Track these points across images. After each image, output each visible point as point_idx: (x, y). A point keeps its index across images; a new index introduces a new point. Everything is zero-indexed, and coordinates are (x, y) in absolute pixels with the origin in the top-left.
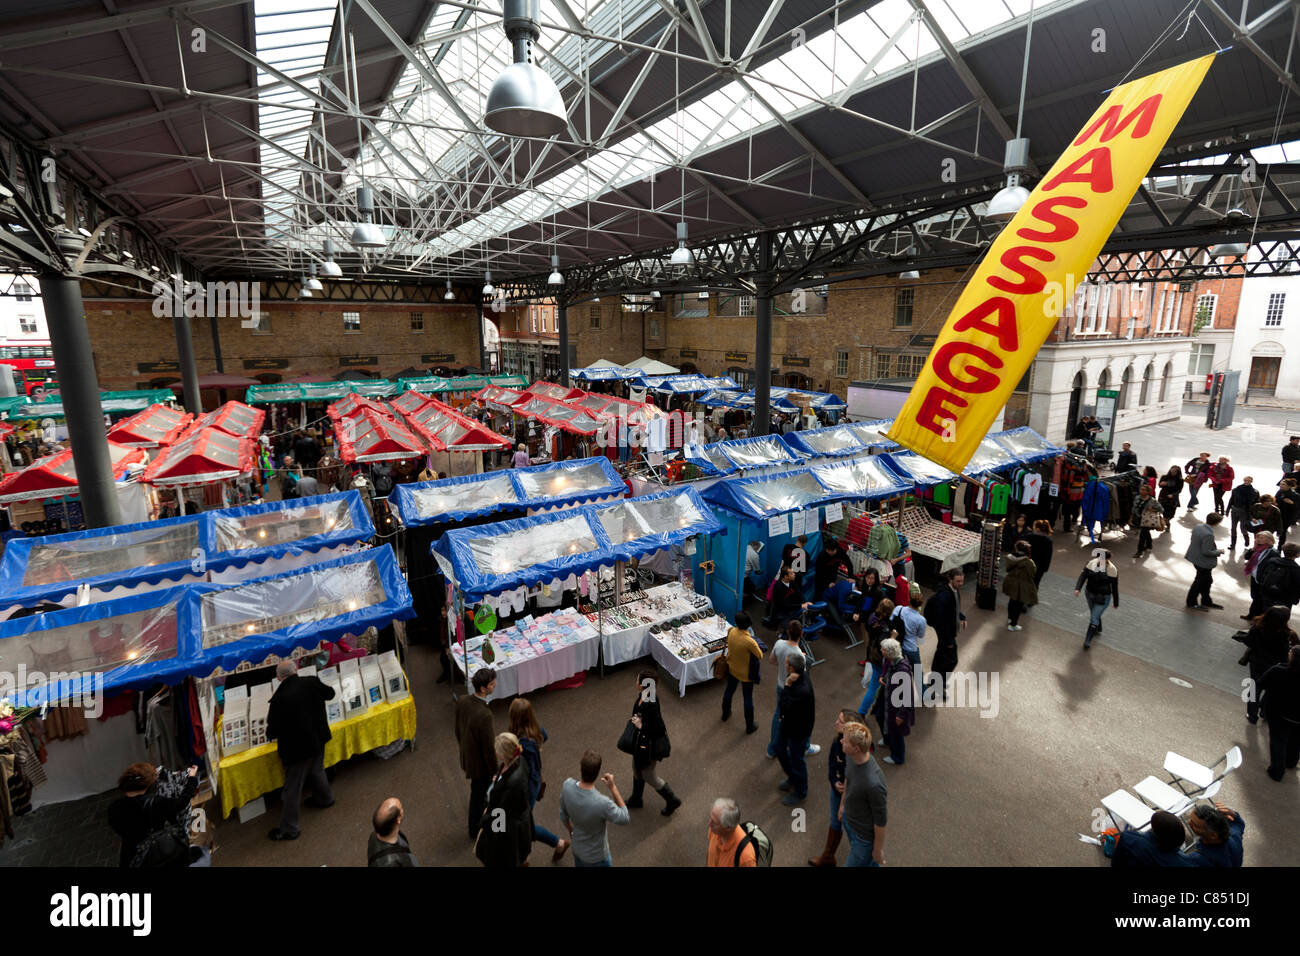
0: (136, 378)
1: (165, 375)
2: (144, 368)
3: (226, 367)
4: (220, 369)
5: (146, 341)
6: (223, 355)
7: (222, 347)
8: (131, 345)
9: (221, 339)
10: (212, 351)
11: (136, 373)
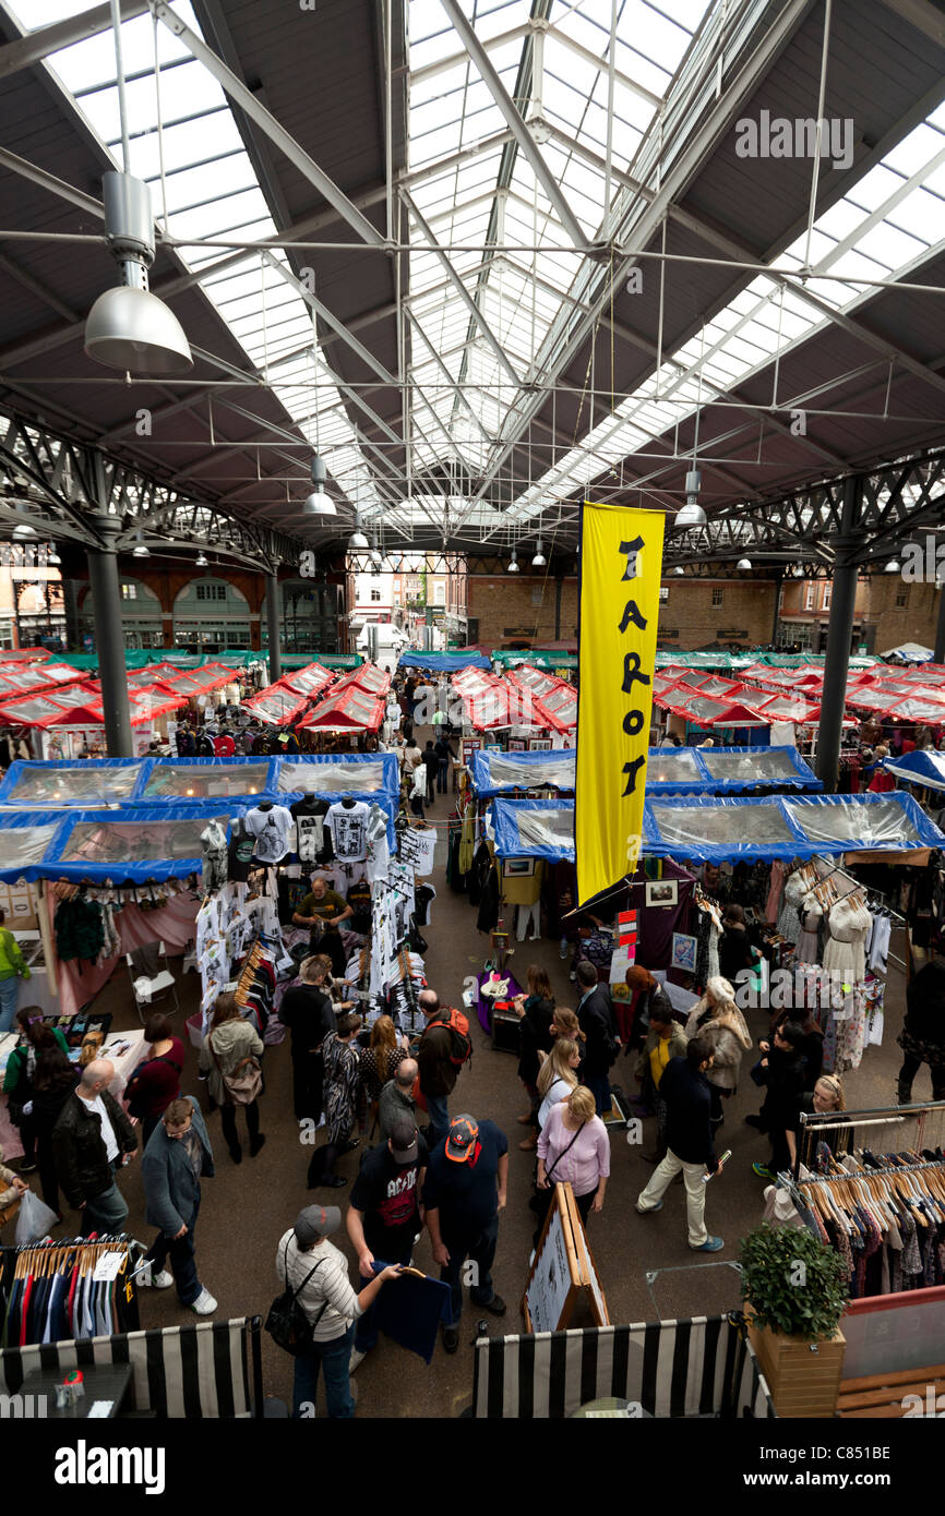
0: (501, 640)
1: (521, 639)
2: (508, 632)
3: (561, 635)
4: (557, 638)
5: (512, 610)
6: (562, 624)
7: (561, 617)
8: (502, 614)
9: (561, 611)
10: (554, 620)
11: (502, 636)
